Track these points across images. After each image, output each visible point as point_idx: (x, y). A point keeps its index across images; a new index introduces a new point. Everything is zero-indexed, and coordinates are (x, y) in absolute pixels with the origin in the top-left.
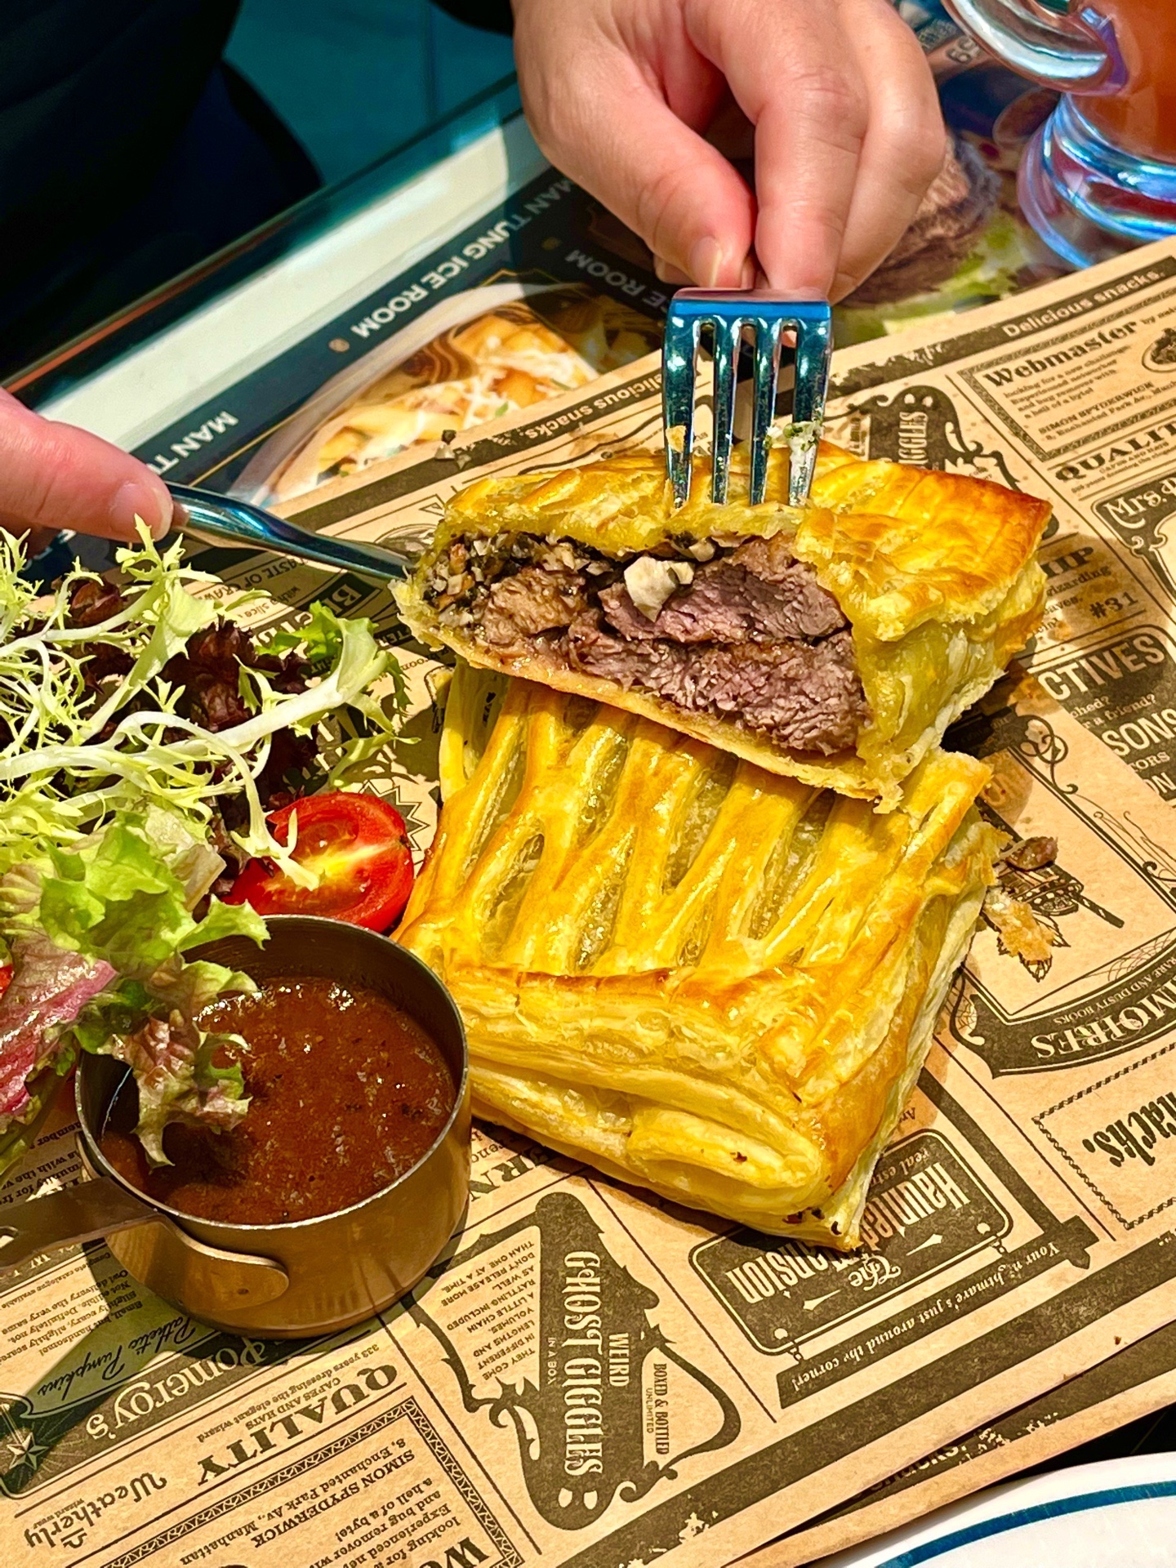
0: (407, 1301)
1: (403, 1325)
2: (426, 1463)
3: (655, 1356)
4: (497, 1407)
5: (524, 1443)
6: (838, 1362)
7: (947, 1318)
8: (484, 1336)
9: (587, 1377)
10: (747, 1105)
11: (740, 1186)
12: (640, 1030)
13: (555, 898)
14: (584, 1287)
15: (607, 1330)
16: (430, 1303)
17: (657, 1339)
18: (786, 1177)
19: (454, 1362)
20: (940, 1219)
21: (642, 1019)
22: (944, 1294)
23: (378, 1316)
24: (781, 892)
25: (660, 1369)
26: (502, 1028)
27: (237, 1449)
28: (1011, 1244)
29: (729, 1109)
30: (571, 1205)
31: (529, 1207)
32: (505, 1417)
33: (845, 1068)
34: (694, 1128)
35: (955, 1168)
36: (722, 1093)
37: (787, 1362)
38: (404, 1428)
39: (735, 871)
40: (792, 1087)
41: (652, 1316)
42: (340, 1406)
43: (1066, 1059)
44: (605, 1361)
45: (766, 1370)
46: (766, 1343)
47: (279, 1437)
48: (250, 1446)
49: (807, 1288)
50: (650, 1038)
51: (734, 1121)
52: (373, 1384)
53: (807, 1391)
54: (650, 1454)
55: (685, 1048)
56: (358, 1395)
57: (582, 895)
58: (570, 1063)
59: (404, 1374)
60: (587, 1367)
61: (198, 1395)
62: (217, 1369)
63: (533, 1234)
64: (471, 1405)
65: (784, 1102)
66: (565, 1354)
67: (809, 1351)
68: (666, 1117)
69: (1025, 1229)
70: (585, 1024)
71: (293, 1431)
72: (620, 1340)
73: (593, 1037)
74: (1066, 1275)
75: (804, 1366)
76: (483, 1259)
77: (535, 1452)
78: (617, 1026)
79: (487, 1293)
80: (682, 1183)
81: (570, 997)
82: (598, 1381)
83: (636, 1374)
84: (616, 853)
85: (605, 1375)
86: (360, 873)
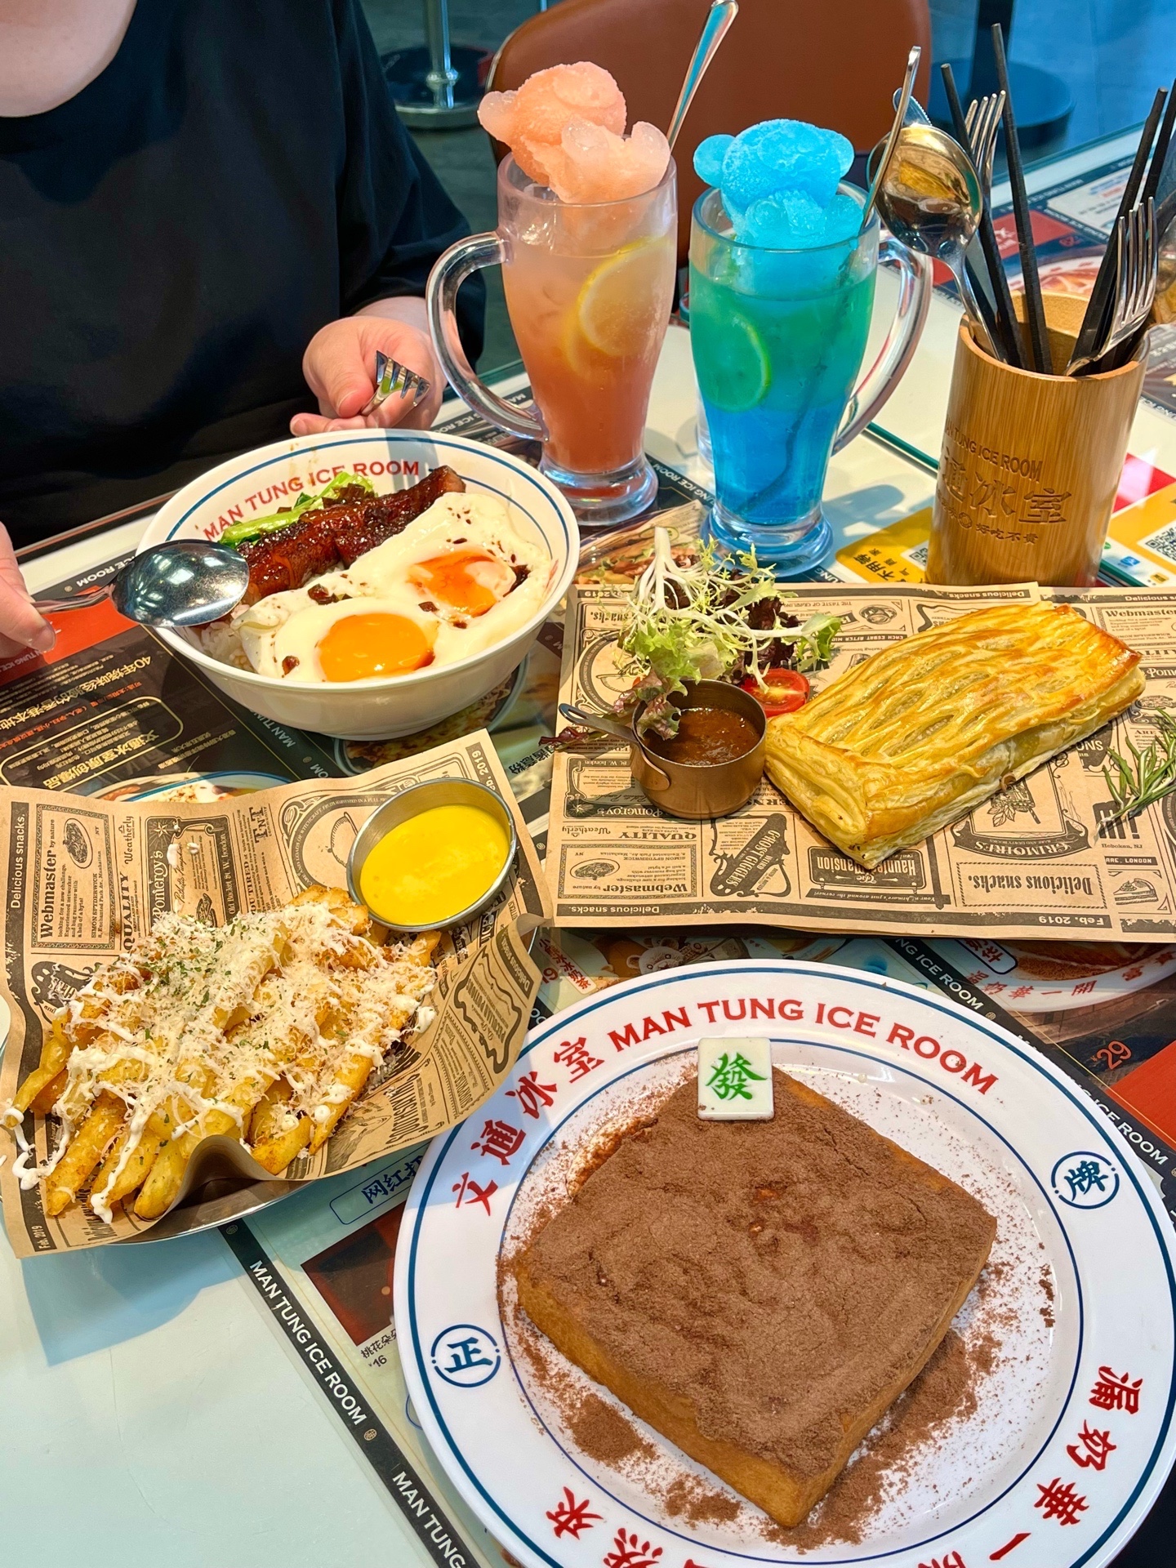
0: (713, 820)
1: (707, 827)
2: (687, 862)
4: (719, 857)
5: (719, 869)
6: (835, 895)
7: (882, 901)
8: (729, 839)
9: (752, 862)
10: (850, 801)
11: (836, 827)
12: (830, 765)
13: (833, 718)
14: (769, 840)
15: (766, 854)
16: (719, 825)
17: (781, 863)
18: (852, 829)
19: (715, 842)
20: (901, 876)
21: (832, 762)
22: (884, 895)
23: (701, 820)
24: (908, 746)
25: (775, 870)
26: (790, 750)
27: (636, 835)
28: (919, 892)
29: (845, 801)
30: (783, 819)
31: (769, 814)
32: (719, 861)
33: (890, 805)
34: (832, 803)
35: (917, 863)
36: (845, 794)
37: (819, 887)
38: (688, 851)
39: (895, 732)
40: (867, 801)
41: (784, 857)
42: (674, 837)
43: (985, 852)
44: (759, 862)
45: (808, 885)
46: (815, 879)
47: (650, 837)
48: (640, 835)
49: (841, 873)
50: (832, 768)
51: (846, 807)
52: (687, 837)
53: (818, 897)
54: (754, 888)
55: (840, 776)
56: (681, 837)
57: (842, 721)
58: (805, 768)
59: (698, 838)
60: (753, 860)
61: (635, 816)
62: (645, 812)
63: (765, 821)
64: (711, 854)
65: (862, 805)
66: (749, 854)
67: (826, 888)
68: (827, 797)
69: (929, 889)
70: (815, 757)
71: (655, 836)
72: (769, 858)
73: (816, 762)
74: (933, 908)
75: (822, 890)
76: (744, 821)
77: (720, 873)
78: (823, 761)
79: (738, 829)
80: (822, 822)
81: (815, 747)
82: (754, 865)
83: (767, 868)
84: (863, 713)
85: (757, 864)
86: (786, 698)
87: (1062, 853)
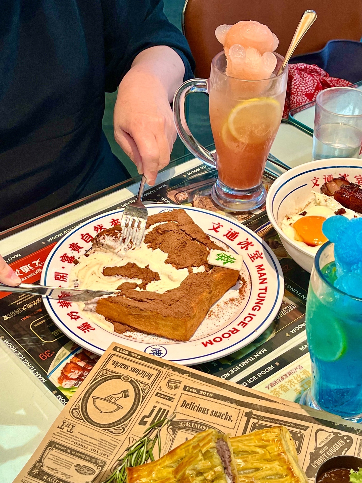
3: (319, 446)
6: (296, 426)
9: (330, 452)
14: (317, 462)
15: (321, 455)
17: (316, 448)
25: (320, 444)
28: (257, 421)
41: (313, 451)
45: (306, 433)
46: (302, 436)
60: (329, 453)
66: (329, 456)
67: (298, 430)
69: (253, 421)
72: (321, 452)
75: (301, 429)
77: (347, 449)
82: (329, 450)
83: (323, 447)
85: (327, 450)
87: (184, 421)
